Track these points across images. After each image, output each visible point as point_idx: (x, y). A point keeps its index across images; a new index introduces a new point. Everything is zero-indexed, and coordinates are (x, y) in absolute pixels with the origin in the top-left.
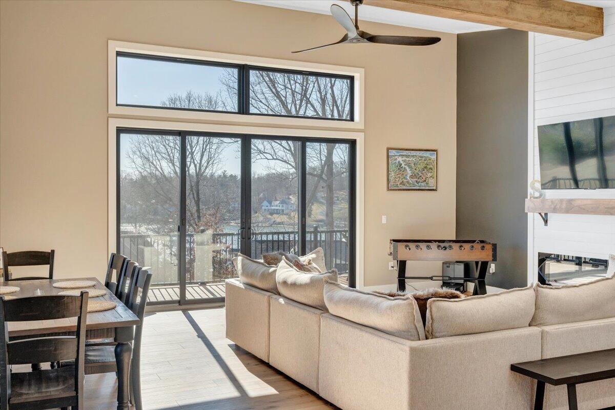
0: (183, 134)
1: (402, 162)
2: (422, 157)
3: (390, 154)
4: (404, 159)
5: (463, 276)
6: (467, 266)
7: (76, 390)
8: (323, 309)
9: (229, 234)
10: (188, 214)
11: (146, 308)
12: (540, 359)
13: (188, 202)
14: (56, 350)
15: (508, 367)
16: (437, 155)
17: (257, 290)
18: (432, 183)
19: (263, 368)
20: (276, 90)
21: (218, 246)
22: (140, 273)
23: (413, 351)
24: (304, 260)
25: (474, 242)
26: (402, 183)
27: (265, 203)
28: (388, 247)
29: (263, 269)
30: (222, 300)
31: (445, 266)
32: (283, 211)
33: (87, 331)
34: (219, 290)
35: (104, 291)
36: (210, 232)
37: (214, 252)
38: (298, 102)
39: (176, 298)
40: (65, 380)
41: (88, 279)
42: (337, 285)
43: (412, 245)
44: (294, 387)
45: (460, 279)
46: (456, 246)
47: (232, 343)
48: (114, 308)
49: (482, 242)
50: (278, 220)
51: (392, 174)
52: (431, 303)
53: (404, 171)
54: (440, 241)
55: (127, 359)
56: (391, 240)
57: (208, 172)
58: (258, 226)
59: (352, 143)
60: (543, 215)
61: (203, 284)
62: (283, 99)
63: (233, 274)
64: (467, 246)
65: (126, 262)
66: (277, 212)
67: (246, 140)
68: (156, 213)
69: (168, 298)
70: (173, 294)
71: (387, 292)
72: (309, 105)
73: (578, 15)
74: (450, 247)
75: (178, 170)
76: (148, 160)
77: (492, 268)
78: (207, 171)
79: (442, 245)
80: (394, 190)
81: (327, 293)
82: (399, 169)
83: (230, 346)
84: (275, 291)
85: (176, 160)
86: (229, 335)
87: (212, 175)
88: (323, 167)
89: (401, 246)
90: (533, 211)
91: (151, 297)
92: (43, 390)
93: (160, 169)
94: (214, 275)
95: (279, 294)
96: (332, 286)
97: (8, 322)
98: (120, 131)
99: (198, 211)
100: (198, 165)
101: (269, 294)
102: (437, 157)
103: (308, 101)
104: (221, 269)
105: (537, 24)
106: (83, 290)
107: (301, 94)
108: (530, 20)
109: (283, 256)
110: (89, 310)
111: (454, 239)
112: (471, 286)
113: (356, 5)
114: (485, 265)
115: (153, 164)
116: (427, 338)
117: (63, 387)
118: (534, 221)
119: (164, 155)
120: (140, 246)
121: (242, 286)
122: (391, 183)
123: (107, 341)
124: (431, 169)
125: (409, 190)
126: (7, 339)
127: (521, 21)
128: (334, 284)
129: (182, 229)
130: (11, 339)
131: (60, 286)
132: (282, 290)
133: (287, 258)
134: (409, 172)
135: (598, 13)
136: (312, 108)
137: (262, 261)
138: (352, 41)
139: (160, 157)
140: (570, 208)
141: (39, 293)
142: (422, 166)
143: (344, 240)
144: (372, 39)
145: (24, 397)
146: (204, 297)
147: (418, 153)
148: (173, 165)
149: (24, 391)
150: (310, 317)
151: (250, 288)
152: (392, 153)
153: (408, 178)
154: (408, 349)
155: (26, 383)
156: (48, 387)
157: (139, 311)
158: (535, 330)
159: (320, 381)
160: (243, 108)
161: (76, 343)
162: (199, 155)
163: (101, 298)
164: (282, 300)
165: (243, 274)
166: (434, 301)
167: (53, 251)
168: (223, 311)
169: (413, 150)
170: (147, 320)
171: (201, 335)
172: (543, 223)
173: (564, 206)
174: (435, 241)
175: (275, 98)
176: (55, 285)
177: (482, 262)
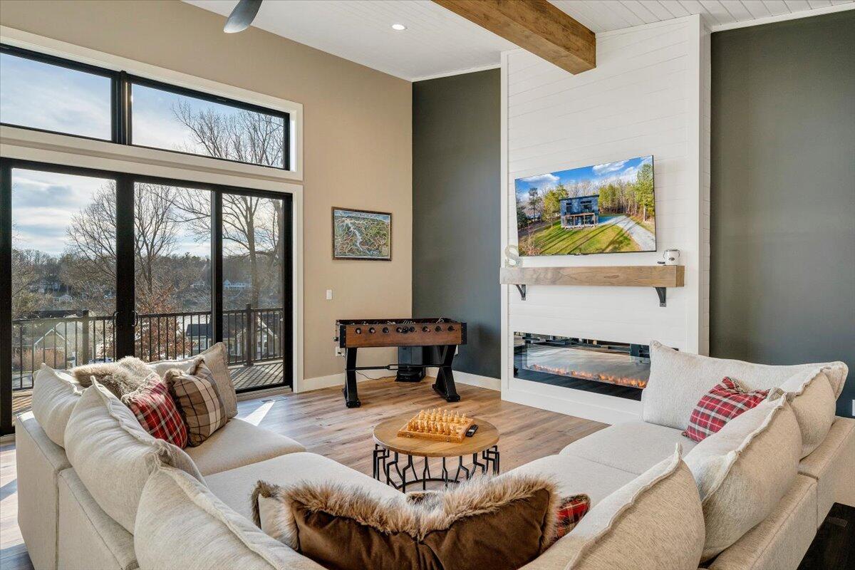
1: (350, 225)
2: (373, 220)
3: (335, 215)
4: (353, 221)
16: (391, 218)
18: (385, 250)
26: (351, 251)
46: (418, 327)
49: (447, 321)
51: (339, 240)
53: (352, 236)
56: (337, 321)
57: (163, 253)
59: (288, 199)
60: (521, 287)
64: (431, 327)
73: (573, 33)
74: (411, 329)
79: (402, 326)
80: (341, 259)
82: (347, 233)
89: (349, 328)
90: (509, 282)
100: (150, 244)
102: (391, 222)
112: (433, 373)
114: (452, 348)
118: (508, 293)
122: (338, 250)
124: (384, 235)
125: (359, 259)
134: (359, 238)
139: (108, 236)
140: (558, 278)
142: (374, 231)
147: (370, 216)
152: (338, 213)
153: (358, 244)
169: (363, 211)
172: (520, 296)
173: (549, 275)
174: (391, 321)
177: (449, 346)
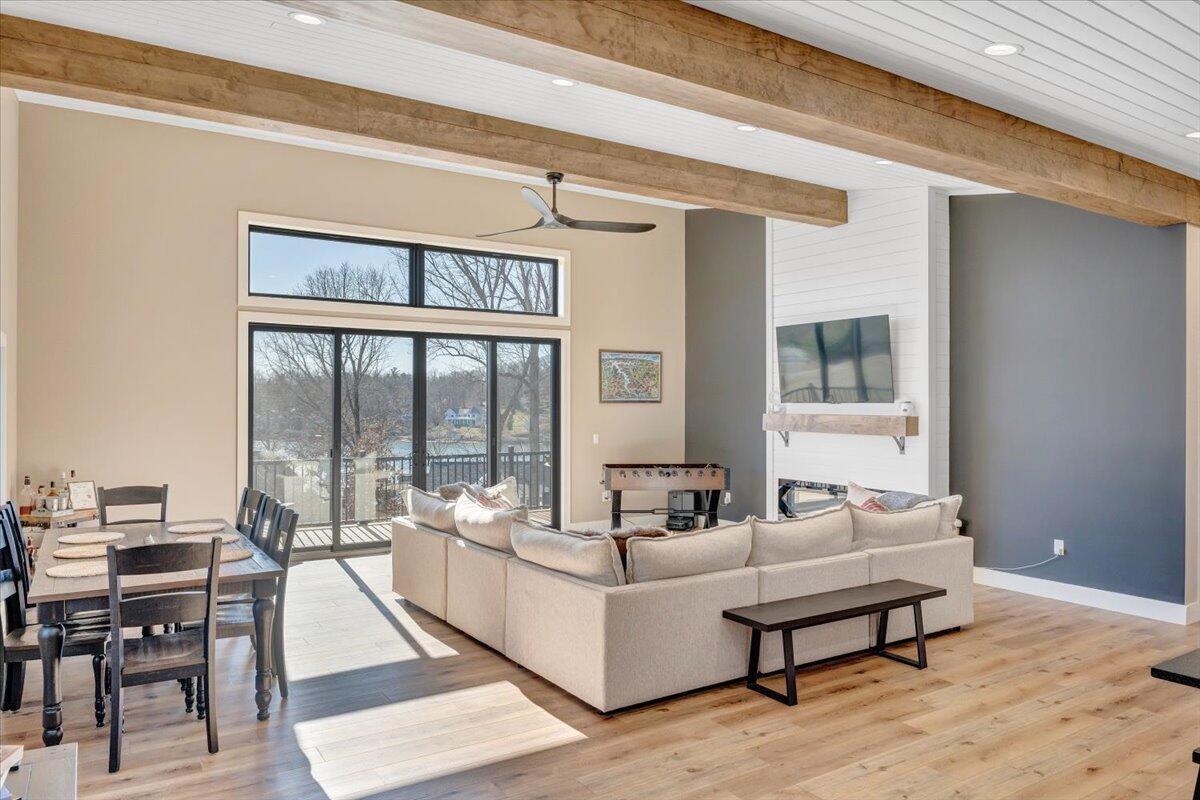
0: (337, 332)
1: (617, 368)
2: (643, 361)
3: (602, 357)
4: (620, 363)
5: (693, 508)
6: (697, 495)
7: (206, 656)
8: (509, 552)
9: (398, 459)
10: (343, 427)
11: (292, 556)
12: (757, 603)
13: (343, 411)
14: (180, 609)
15: (720, 614)
16: (661, 357)
17: (432, 531)
18: (655, 392)
19: (439, 627)
20: (464, 263)
21: (384, 474)
22: (284, 513)
23: (610, 599)
24: (491, 491)
25: (704, 466)
26: (618, 394)
27: (450, 412)
28: (601, 474)
29: (438, 504)
30: (388, 544)
31: (671, 496)
32: (474, 422)
33: (219, 585)
34: (384, 531)
35: (236, 536)
36: (372, 456)
37: (378, 481)
38: (493, 281)
39: (329, 542)
40: (190, 645)
41: (213, 521)
42: (527, 524)
43: (629, 472)
44: (478, 648)
45: (689, 511)
46: (681, 472)
47: (400, 597)
48: (250, 557)
49: (714, 466)
50: (467, 435)
51: (606, 382)
52: (631, 543)
53: (620, 379)
54: (664, 466)
55: (269, 618)
56: (604, 466)
57: (371, 370)
58: (439, 443)
59: (556, 344)
60: (783, 433)
61: (364, 523)
62: (474, 275)
63: (404, 512)
64: (694, 472)
65: (264, 498)
66: (465, 424)
67: (420, 339)
68: (299, 426)
69: (318, 543)
70: (324, 537)
71: (584, 531)
72: (507, 285)
73: (819, 198)
74: (674, 473)
75: (330, 369)
76: (287, 354)
77: (727, 498)
78: (370, 368)
79: (665, 470)
80: (608, 402)
81: (514, 533)
82: (614, 376)
83: (397, 601)
84: (453, 531)
85: (325, 355)
86: (396, 588)
87: (377, 375)
88: (525, 365)
89: (615, 472)
90: (773, 428)
91: (296, 544)
92: (164, 658)
93: (303, 367)
94: (378, 510)
95: (459, 536)
96: (521, 524)
97: (121, 576)
98: (253, 327)
99: (357, 424)
100: (357, 362)
101: (446, 535)
102: (661, 361)
103: (506, 280)
104: (388, 503)
105: (771, 208)
106: (214, 535)
107: (497, 271)
108: (762, 204)
109: (464, 489)
110: (222, 558)
111: (683, 462)
112: (702, 519)
113: (554, 184)
114: (716, 495)
115: (293, 359)
116: (627, 583)
117: (189, 653)
118: (773, 440)
119: (309, 348)
120: (278, 475)
121: (413, 526)
122: (604, 394)
123: (241, 597)
124: (654, 375)
125: (627, 402)
126: (120, 597)
127: (752, 204)
128: (522, 522)
129: (335, 453)
130: (125, 596)
131: (177, 531)
132: (462, 530)
133: (469, 490)
134: (627, 380)
135: (841, 197)
136: (511, 289)
137: (438, 495)
138: (549, 226)
139: (303, 351)
140: (813, 425)
141: (152, 541)
142: (641, 373)
143: (547, 464)
144: (572, 224)
145: (141, 666)
146: (367, 540)
147: (638, 356)
148: (323, 361)
149: (139, 659)
150: (495, 562)
151: (423, 528)
152: (606, 356)
153: (626, 386)
154: (603, 596)
155: (140, 650)
156: (170, 654)
157: (283, 560)
158: (751, 570)
159: (507, 638)
160: (417, 299)
161: (206, 599)
162: (359, 347)
163: (233, 545)
164: (461, 543)
165: (414, 511)
166: (634, 540)
167: (166, 486)
168: (389, 557)
169: (632, 352)
170: (293, 572)
171: (364, 588)
172: (784, 442)
173: (806, 423)
174: (658, 466)
175: (463, 274)
176: (172, 529)
177: (714, 491)
